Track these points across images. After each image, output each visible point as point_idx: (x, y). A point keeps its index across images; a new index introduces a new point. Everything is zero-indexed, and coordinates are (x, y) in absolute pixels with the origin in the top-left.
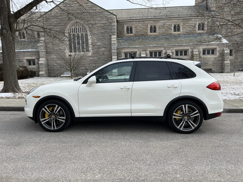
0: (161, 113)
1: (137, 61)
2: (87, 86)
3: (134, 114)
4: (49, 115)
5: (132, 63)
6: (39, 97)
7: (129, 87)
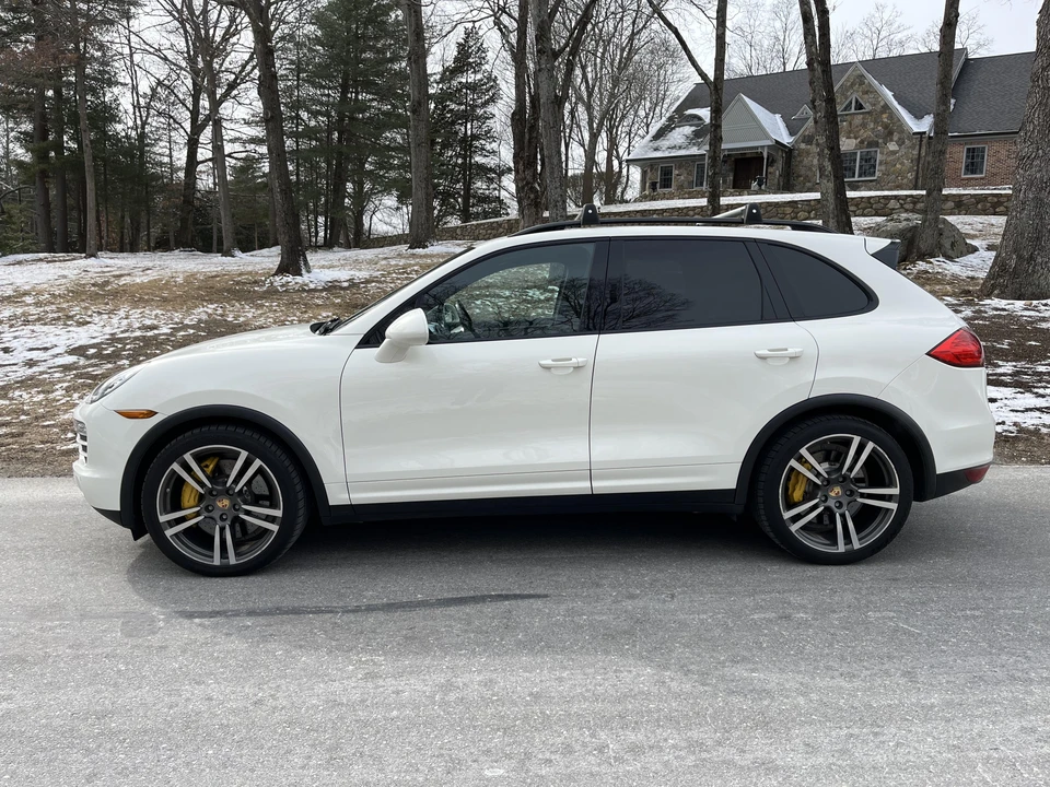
0: (726, 477)
1: (609, 239)
2: (382, 359)
3: (603, 486)
4: (201, 497)
5: (591, 248)
6: (151, 414)
7: (580, 360)
